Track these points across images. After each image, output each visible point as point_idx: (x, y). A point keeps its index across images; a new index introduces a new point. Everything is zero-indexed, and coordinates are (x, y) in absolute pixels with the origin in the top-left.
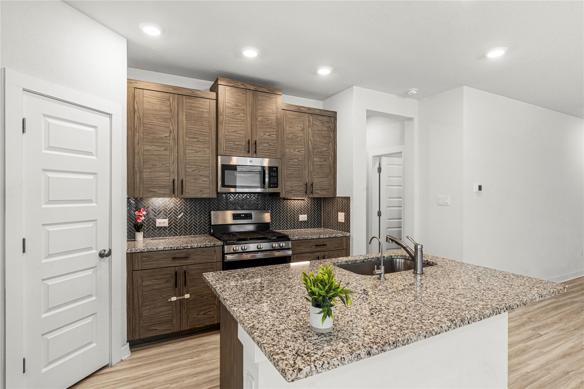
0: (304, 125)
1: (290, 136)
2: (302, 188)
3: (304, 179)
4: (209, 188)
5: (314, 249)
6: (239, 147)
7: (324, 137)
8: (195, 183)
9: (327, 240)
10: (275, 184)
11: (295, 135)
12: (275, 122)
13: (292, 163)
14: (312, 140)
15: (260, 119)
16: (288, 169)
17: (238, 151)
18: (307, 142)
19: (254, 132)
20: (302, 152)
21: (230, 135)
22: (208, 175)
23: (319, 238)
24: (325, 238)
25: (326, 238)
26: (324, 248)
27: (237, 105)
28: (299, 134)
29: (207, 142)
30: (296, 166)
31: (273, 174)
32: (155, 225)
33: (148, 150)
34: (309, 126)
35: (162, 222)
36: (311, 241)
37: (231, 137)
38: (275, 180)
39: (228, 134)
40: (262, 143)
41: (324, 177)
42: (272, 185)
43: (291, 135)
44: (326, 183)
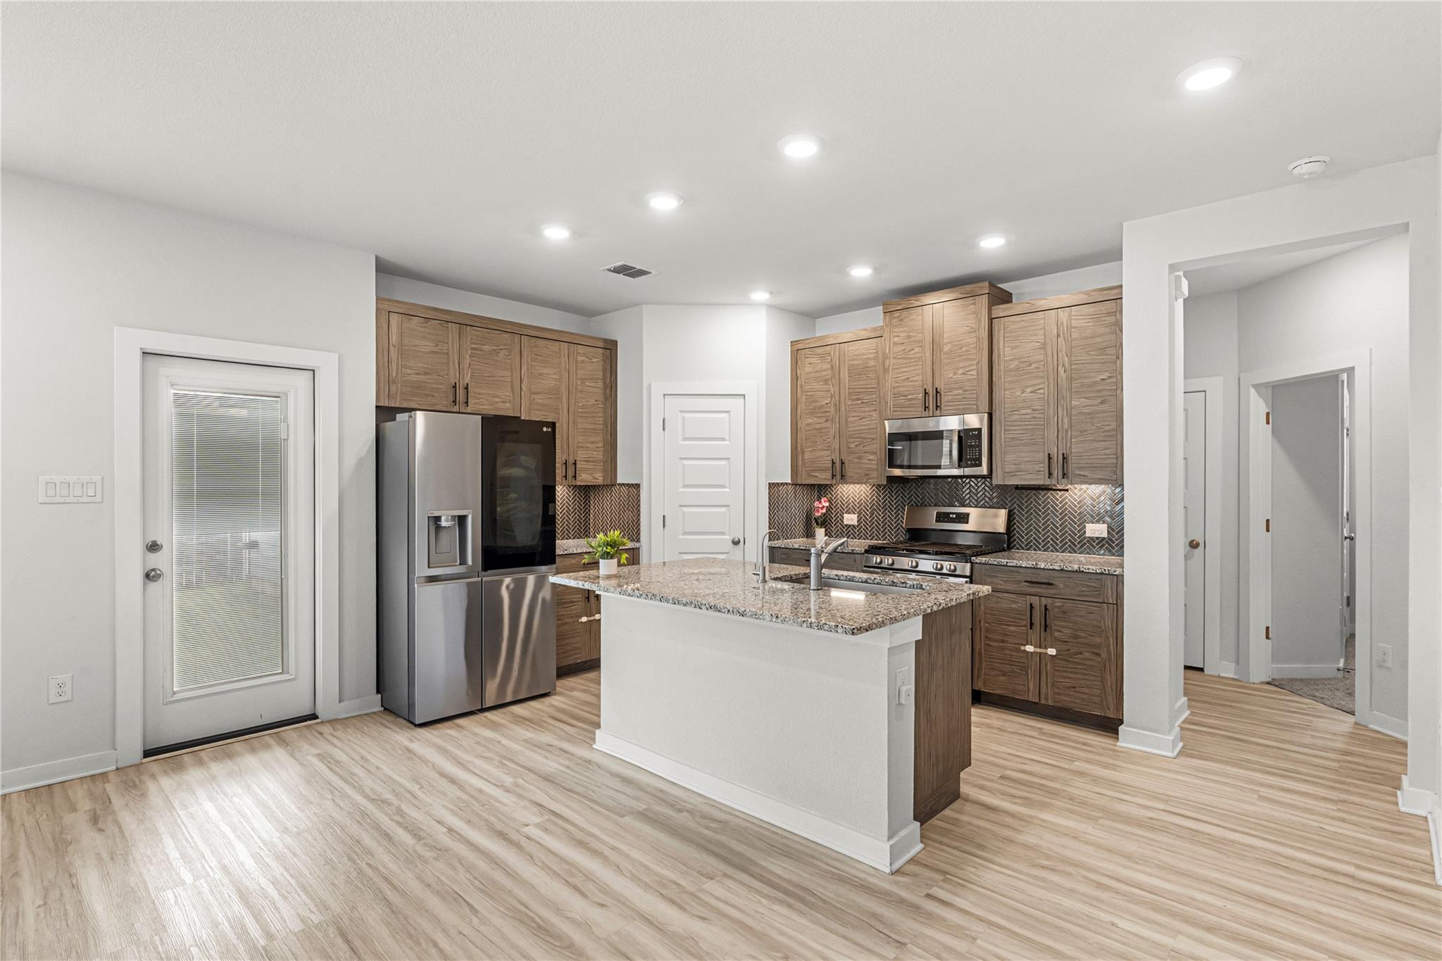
0: (1045, 336)
1: (1013, 365)
2: (1042, 465)
3: (1046, 446)
4: (877, 470)
5: (1026, 588)
6: (912, 402)
7: (1100, 349)
8: (859, 463)
9: (1056, 574)
10: (974, 460)
11: (1026, 359)
12: (974, 348)
13: (1018, 417)
14: (1066, 364)
15: (946, 348)
16: (1010, 430)
17: (913, 409)
18: (1053, 369)
19: (937, 372)
20: (1042, 391)
21: (899, 387)
22: (874, 450)
23: (1034, 568)
24: (1050, 569)
25: (1054, 570)
26: (1052, 591)
27: (909, 336)
28: (1033, 356)
29: (874, 403)
30: (1027, 423)
31: (971, 442)
32: (843, 522)
33: (810, 424)
34: (1058, 336)
35: (851, 519)
36: (1018, 572)
37: (901, 389)
38: (975, 453)
39: (896, 385)
40: (951, 390)
41: (1101, 438)
42: (969, 462)
43: (1016, 363)
44: (1107, 451)
